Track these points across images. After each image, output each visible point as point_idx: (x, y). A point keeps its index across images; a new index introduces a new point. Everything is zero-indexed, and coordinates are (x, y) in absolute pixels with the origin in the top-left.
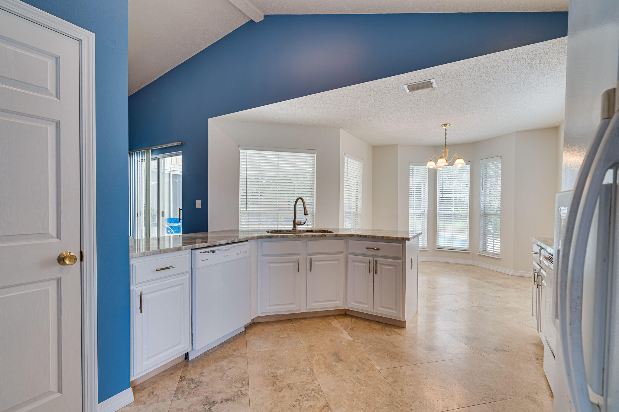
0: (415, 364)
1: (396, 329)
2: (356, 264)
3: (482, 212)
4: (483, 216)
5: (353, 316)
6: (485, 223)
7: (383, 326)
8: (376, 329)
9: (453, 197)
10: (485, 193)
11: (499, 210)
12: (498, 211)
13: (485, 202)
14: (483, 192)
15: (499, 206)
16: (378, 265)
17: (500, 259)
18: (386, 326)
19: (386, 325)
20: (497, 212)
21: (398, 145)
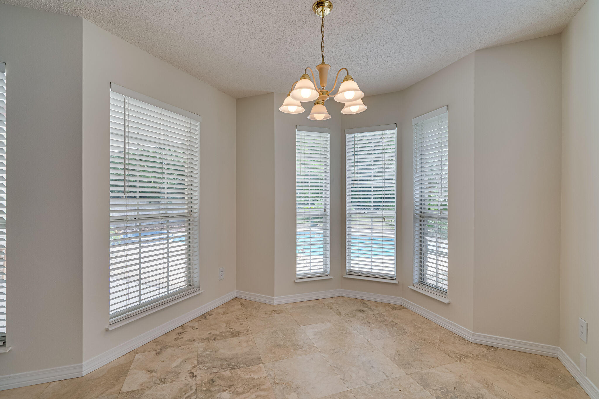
3: (418, 212)
4: (418, 221)
6: (423, 231)
9: (372, 186)
10: (422, 178)
11: (446, 209)
12: (443, 212)
13: (421, 194)
14: (418, 176)
15: (444, 201)
17: (449, 304)
20: (441, 212)
21: (273, 93)
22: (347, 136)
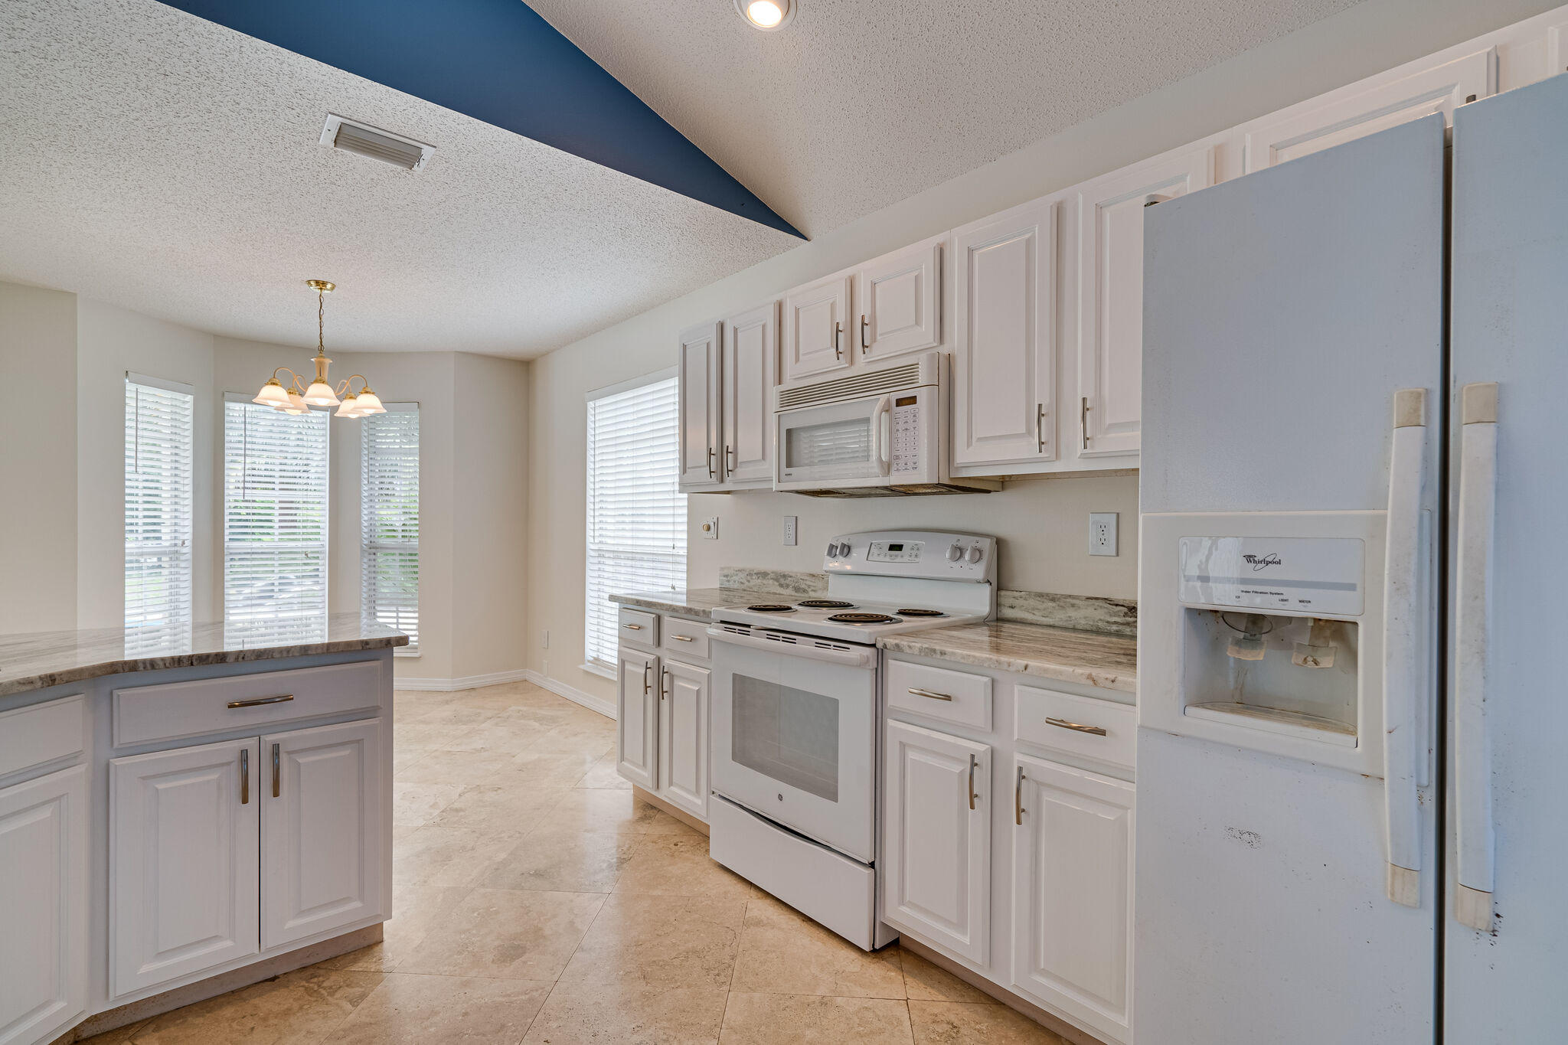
0: (530, 1020)
1: (360, 964)
2: (161, 786)
3: (365, 542)
4: (366, 554)
5: (127, 1027)
6: (373, 569)
7: (304, 983)
8: (289, 1009)
9: (277, 500)
14: (366, 488)
16: (284, 758)
17: (420, 658)
18: (313, 976)
19: (311, 971)
21: (75, 294)
22: (228, 405)
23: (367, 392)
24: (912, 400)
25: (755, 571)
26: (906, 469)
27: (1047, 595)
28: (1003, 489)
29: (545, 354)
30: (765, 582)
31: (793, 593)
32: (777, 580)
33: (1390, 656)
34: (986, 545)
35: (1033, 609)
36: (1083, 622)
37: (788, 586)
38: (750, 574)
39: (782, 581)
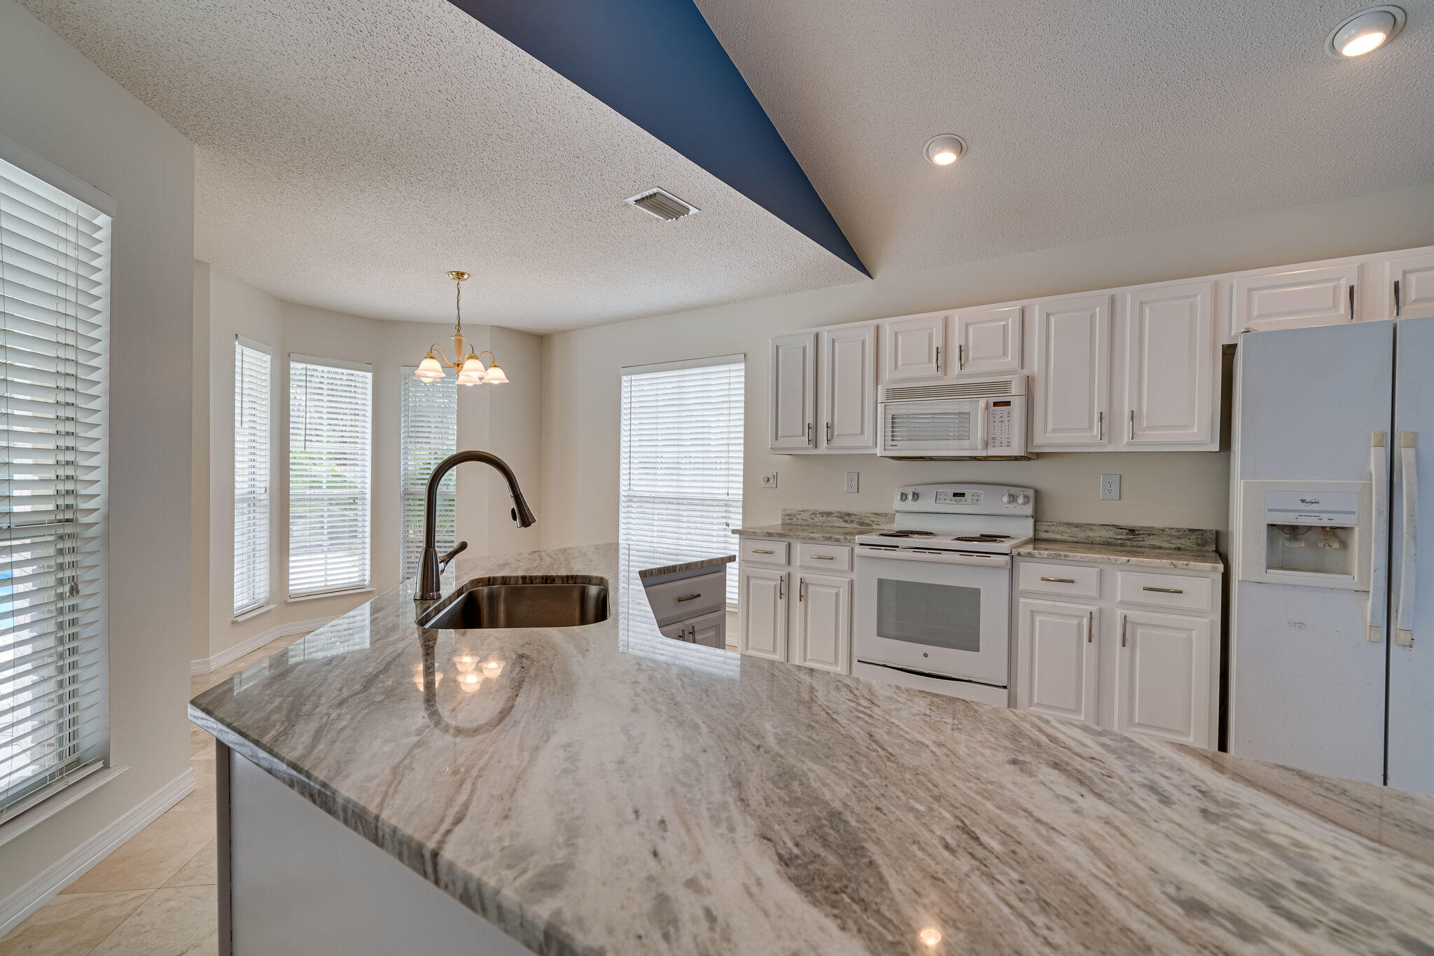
9: (324, 451)
21: (208, 264)
22: (293, 365)
23: (495, 366)
24: (1008, 403)
25: (820, 511)
26: (1001, 446)
27: (1072, 524)
28: (1038, 458)
29: (565, 332)
30: (829, 519)
31: (858, 526)
32: (841, 517)
33: (1376, 540)
34: (1031, 493)
35: (1062, 532)
36: (1098, 539)
37: (852, 522)
38: (814, 514)
39: (847, 518)
